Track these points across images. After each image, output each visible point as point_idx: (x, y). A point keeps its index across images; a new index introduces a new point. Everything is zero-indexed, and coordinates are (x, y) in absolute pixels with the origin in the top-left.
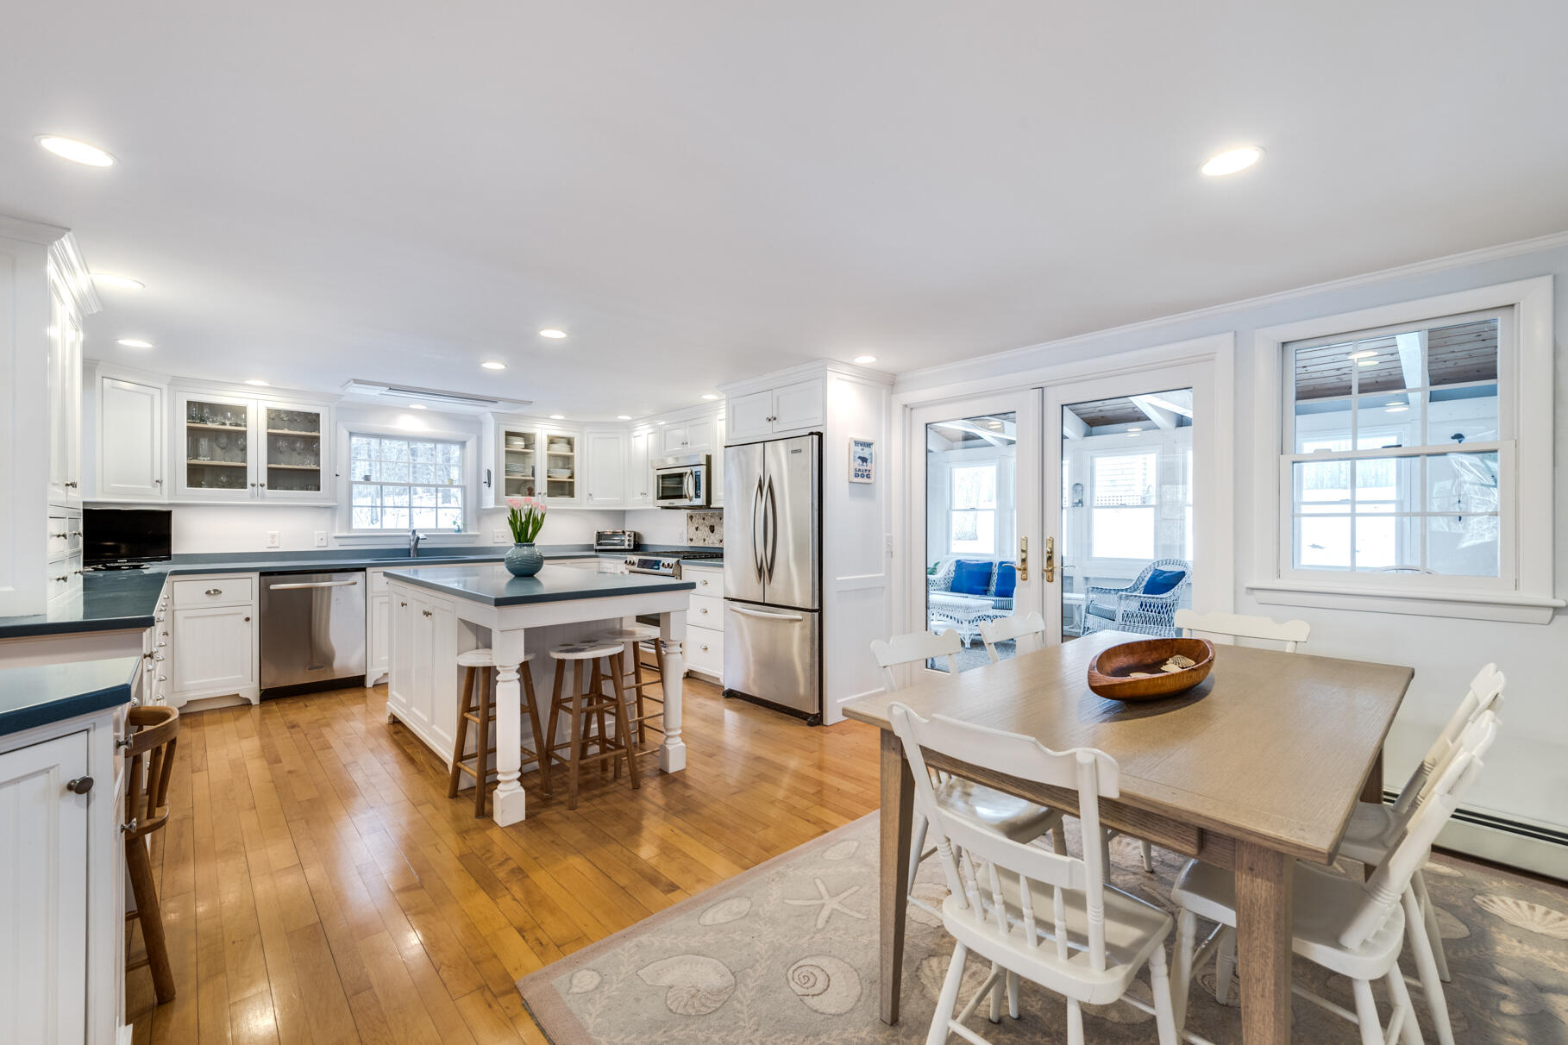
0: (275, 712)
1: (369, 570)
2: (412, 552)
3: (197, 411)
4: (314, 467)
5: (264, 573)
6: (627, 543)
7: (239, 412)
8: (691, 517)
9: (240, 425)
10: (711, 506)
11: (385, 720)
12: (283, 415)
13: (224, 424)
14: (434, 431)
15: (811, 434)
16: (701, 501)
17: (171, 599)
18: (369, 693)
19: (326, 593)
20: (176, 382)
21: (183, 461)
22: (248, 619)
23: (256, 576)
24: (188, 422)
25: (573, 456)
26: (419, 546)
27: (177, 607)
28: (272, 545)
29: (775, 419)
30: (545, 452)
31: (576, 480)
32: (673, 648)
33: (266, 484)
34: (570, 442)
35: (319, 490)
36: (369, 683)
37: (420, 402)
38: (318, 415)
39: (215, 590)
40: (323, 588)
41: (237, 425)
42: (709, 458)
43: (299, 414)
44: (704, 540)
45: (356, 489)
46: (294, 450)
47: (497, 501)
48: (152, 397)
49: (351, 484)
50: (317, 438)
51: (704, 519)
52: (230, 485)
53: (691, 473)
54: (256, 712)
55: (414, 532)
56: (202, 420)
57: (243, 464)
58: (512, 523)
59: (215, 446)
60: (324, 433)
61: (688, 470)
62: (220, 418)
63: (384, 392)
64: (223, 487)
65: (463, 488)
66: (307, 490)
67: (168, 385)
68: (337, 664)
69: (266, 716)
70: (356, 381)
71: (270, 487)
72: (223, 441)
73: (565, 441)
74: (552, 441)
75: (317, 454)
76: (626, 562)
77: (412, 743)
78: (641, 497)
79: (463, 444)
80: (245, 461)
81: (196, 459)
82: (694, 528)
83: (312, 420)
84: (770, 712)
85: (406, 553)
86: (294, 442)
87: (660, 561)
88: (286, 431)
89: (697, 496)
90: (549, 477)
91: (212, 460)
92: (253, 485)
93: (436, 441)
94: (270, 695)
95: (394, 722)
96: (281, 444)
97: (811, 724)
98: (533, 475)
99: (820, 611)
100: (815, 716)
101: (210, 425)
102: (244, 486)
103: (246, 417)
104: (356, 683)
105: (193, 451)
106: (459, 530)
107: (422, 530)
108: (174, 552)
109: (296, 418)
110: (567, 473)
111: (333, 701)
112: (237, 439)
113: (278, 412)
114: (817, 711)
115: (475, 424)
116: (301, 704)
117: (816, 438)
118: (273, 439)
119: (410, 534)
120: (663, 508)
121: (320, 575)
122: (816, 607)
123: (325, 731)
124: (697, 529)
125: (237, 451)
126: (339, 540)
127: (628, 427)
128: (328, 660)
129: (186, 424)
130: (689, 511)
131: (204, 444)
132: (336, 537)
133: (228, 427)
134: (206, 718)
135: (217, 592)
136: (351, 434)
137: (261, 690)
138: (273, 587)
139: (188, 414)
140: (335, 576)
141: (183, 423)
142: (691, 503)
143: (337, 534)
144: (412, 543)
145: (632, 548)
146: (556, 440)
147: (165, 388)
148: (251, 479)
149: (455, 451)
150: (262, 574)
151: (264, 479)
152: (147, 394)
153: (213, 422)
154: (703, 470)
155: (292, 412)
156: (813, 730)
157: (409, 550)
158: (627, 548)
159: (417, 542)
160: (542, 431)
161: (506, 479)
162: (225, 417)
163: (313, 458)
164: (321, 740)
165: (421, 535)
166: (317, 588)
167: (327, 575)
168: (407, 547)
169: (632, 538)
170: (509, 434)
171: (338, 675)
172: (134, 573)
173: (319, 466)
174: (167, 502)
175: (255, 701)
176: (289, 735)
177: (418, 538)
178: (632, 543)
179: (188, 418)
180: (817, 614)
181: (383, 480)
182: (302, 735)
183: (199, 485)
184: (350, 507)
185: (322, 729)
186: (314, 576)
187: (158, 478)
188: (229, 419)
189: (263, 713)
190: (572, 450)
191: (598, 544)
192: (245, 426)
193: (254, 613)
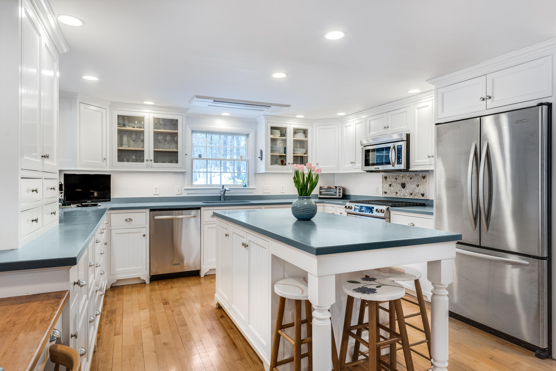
0: (157, 290)
1: (202, 209)
2: (222, 198)
3: (123, 120)
4: (175, 150)
5: (152, 210)
6: (338, 194)
7: (140, 120)
8: (386, 178)
9: (141, 128)
10: (410, 170)
11: (214, 305)
12: (161, 122)
13: (134, 127)
14: (232, 128)
15: (541, 104)
16: (402, 166)
17: (109, 223)
18: (202, 281)
19: (180, 222)
20: (113, 105)
21: (116, 148)
22: (144, 235)
23: (148, 211)
24: (118, 127)
25: (307, 141)
26: (226, 195)
27: (112, 228)
28: (156, 194)
29: (490, 98)
30: (292, 139)
31: (309, 154)
32: (442, 290)
33: (153, 160)
34: (305, 132)
35: (177, 163)
36: (202, 275)
37: (226, 111)
38: (177, 121)
39: (130, 219)
40: (178, 219)
41: (140, 127)
42: (408, 136)
43: (168, 120)
44: (397, 193)
45: (195, 162)
46: (166, 141)
47: (266, 168)
48: (102, 113)
49: (192, 159)
50: (176, 134)
51: (396, 179)
52: (136, 161)
53: (394, 148)
54: (148, 288)
55: (223, 186)
56: (124, 126)
57: (143, 149)
58: (297, 182)
59: (130, 140)
60: (180, 131)
61: (391, 145)
62: (132, 124)
63: (210, 104)
64: (134, 162)
65: (248, 161)
66: (172, 163)
67: (109, 106)
68: (186, 262)
69: (153, 293)
70: (198, 97)
71: (155, 162)
72: (134, 136)
73: (303, 131)
74: (296, 132)
75: (177, 143)
76: (346, 207)
77: (232, 328)
78: (351, 165)
79: (247, 135)
80: (143, 147)
81: (122, 147)
82: (388, 185)
83: (174, 123)
84: (495, 338)
85: (219, 198)
86: (166, 137)
87: (373, 208)
88: (162, 130)
89: (399, 163)
90: (294, 154)
91: (129, 147)
92: (147, 160)
93: (233, 134)
94: (155, 278)
95: (219, 307)
96: (160, 137)
97: (539, 356)
98: (285, 152)
99: (549, 259)
100: (543, 350)
101: (128, 128)
102: (143, 161)
103: (144, 123)
104: (196, 274)
105: (120, 143)
106: (245, 186)
107: (227, 185)
108: (112, 196)
109: (167, 122)
110: (304, 151)
111: (185, 285)
112: (140, 134)
113: (159, 119)
114: (545, 346)
115: (253, 123)
116: (169, 286)
117: (545, 108)
118: (156, 134)
119: (221, 187)
120: (367, 171)
121: (177, 212)
122: (545, 255)
123: (182, 309)
124: (390, 185)
125: (140, 143)
126: (187, 191)
127: (341, 120)
128: (182, 259)
129: (117, 128)
130: (383, 174)
131: (125, 139)
132: (185, 189)
133: (136, 129)
134: (125, 290)
135: (131, 220)
136: (193, 132)
137: (150, 275)
138: (156, 218)
139: (118, 122)
140: (184, 212)
141: (116, 128)
142: (393, 168)
143: (186, 188)
144: (222, 193)
145: (341, 197)
146: (298, 131)
147: (108, 108)
148: (146, 157)
149: (243, 139)
150: (151, 210)
151: (152, 157)
152: (100, 112)
153: (129, 126)
154: (403, 144)
155: (165, 119)
156: (545, 363)
157: (220, 197)
158: (338, 197)
159: (225, 192)
160: (291, 125)
161: (271, 155)
162: (135, 124)
163: (175, 145)
164: (180, 316)
165: (227, 189)
166: (176, 219)
167: (180, 211)
168: (220, 195)
169: (341, 191)
170: (273, 128)
171: (186, 269)
172: (94, 208)
173: (177, 149)
174: (108, 170)
175: (148, 282)
176: (163, 310)
177: (225, 190)
178: (341, 194)
179: (118, 125)
180: (545, 262)
181: (208, 157)
182: (170, 310)
183: (123, 161)
184: (192, 172)
185: (180, 307)
186: (174, 212)
187: (104, 157)
188: (136, 124)
189: (152, 290)
190: (306, 137)
191: (321, 194)
192: (144, 128)
193: (146, 231)
